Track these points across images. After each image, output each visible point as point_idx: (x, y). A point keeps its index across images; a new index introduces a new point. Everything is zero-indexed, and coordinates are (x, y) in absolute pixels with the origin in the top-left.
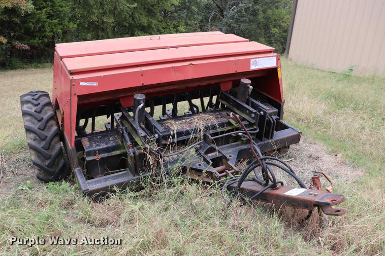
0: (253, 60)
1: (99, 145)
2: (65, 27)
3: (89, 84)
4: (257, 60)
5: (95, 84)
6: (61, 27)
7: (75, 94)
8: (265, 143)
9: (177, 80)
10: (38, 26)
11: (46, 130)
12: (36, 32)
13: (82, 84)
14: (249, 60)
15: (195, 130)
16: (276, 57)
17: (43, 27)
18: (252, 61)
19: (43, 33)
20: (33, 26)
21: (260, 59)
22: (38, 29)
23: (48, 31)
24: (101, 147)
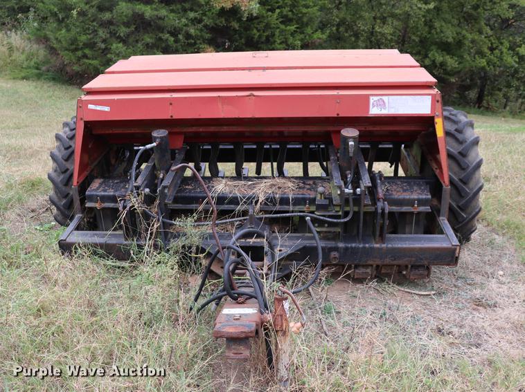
0: (376, 98)
1: (105, 191)
2: (307, 37)
3: (99, 108)
4: (385, 98)
5: (107, 109)
6: (302, 36)
7: (82, 119)
8: (364, 248)
9: (226, 117)
10: (265, 34)
11: (70, 161)
12: (262, 43)
13: (91, 107)
14: (367, 97)
15: (248, 199)
16: (430, 97)
17: (273, 35)
18: (372, 100)
19: (271, 45)
20: (258, 34)
21: (390, 97)
22: (264, 38)
23: (279, 41)
24: (106, 193)
